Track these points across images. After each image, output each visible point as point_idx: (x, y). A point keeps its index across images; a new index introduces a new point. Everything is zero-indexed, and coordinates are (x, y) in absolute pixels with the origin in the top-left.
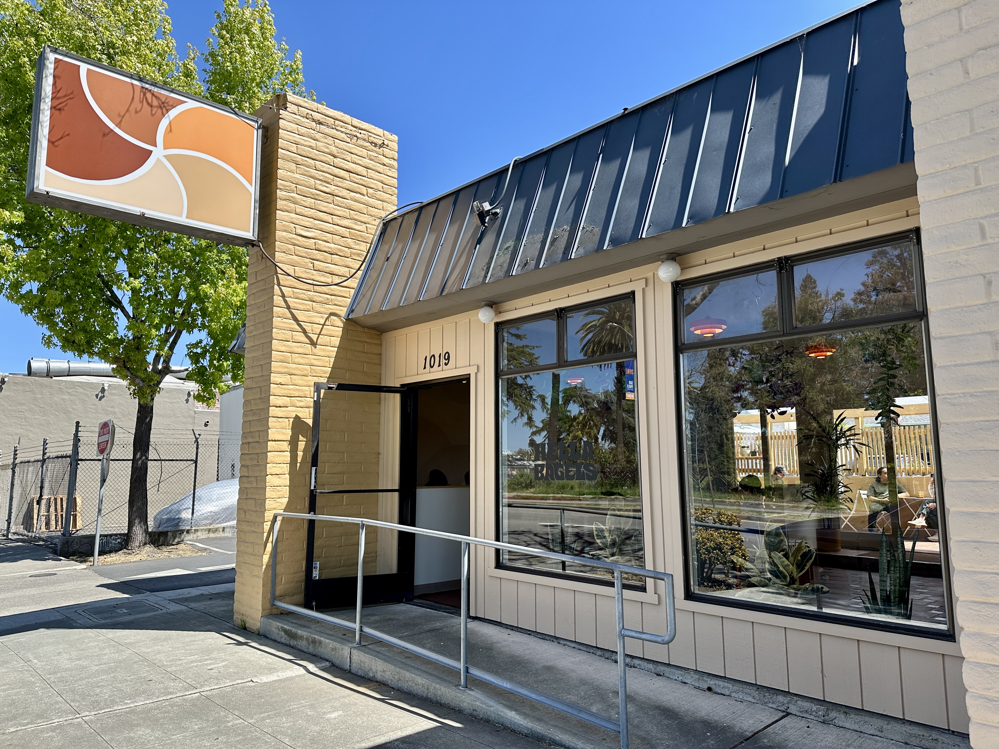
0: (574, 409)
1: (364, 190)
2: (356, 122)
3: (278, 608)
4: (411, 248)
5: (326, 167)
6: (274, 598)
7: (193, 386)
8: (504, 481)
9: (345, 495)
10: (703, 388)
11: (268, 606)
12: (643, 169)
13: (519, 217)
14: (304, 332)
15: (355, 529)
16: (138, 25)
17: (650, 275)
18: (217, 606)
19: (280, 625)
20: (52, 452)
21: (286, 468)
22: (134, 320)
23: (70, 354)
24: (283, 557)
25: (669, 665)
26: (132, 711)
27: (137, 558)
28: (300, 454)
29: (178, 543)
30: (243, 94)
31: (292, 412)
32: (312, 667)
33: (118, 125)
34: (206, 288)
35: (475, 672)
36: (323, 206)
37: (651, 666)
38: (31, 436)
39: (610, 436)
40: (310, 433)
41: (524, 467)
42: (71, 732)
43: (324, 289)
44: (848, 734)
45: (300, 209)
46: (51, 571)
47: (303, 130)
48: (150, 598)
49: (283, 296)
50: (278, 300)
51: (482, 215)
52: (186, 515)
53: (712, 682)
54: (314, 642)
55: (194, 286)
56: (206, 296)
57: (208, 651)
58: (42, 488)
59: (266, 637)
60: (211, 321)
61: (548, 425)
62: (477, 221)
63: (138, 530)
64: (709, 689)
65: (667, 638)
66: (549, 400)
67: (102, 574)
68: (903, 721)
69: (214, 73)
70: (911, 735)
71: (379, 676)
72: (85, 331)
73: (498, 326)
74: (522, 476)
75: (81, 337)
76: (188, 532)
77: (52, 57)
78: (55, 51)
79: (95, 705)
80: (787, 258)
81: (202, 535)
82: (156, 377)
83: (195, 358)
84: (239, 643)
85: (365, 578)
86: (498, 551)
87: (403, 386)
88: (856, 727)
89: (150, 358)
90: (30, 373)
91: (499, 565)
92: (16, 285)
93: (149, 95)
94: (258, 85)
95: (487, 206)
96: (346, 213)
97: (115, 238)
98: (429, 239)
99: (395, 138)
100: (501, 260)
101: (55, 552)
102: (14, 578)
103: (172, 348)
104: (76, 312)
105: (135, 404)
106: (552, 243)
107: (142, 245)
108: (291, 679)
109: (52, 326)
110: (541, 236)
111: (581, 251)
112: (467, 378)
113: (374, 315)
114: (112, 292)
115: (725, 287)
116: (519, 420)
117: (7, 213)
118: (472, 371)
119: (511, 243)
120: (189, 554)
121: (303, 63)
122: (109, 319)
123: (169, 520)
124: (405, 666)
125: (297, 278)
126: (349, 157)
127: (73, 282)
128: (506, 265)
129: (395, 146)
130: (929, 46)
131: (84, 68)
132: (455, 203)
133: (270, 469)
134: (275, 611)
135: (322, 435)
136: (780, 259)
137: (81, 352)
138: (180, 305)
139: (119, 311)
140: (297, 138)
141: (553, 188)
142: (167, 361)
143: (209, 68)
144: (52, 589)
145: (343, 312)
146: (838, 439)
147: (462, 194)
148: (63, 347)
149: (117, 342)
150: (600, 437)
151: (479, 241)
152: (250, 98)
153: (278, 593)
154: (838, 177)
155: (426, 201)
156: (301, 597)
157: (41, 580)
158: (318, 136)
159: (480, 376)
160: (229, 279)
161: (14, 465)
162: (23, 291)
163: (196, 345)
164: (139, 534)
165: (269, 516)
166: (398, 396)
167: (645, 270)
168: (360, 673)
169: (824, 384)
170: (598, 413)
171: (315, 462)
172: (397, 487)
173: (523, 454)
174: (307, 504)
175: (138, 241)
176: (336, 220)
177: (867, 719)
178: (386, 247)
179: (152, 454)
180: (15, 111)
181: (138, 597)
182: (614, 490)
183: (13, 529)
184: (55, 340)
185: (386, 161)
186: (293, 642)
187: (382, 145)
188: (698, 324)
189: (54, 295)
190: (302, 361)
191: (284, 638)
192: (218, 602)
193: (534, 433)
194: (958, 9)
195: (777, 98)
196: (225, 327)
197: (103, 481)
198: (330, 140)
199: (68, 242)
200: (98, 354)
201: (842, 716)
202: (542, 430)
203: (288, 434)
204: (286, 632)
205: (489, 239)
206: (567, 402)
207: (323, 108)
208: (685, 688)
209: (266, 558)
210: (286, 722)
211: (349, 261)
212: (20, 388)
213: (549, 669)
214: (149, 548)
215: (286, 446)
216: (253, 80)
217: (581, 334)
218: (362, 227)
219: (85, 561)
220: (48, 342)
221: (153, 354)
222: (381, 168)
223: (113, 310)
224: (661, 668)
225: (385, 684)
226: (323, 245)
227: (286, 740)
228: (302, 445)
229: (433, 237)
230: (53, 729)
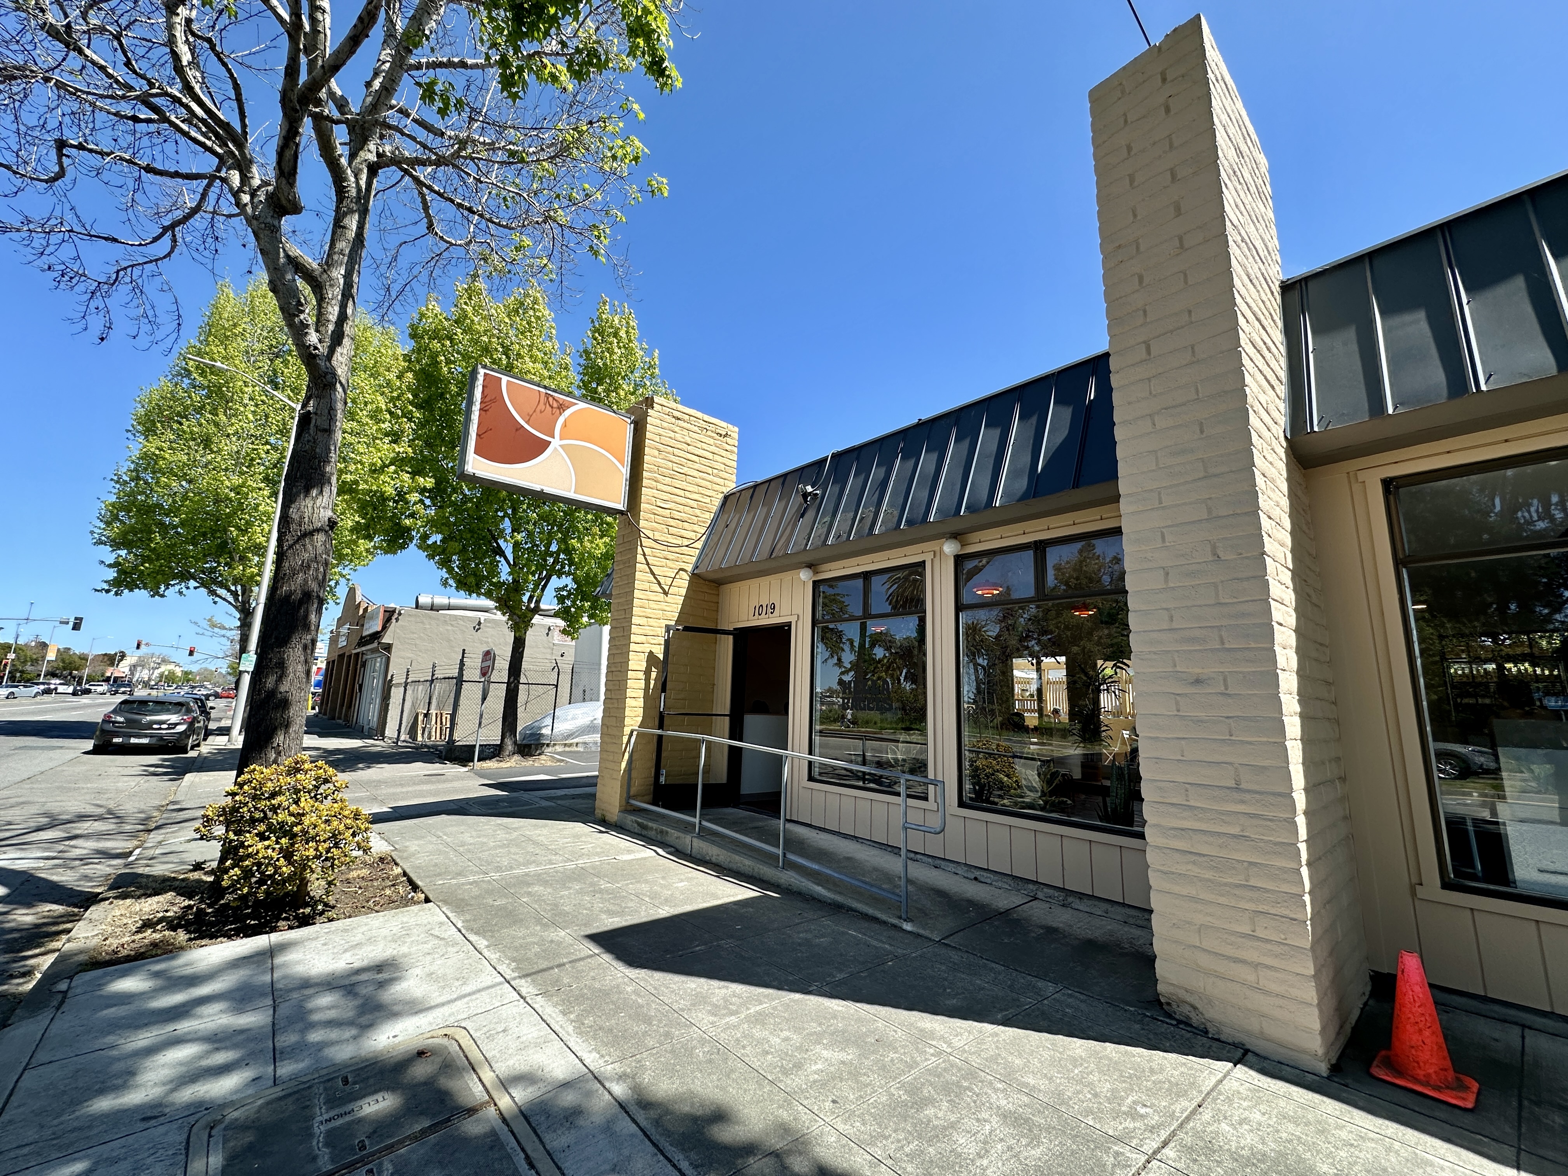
0: (879, 653)
1: (710, 471)
2: (707, 418)
3: (632, 805)
4: (746, 518)
5: (681, 453)
6: (629, 797)
7: (561, 623)
8: (817, 715)
9: (686, 718)
10: (997, 637)
11: (624, 803)
12: (932, 468)
13: (834, 499)
14: (659, 584)
15: (699, 742)
16: (531, 332)
17: (937, 549)
18: (580, 804)
19: (634, 818)
20: (439, 674)
21: (641, 693)
22: (513, 566)
23: (462, 592)
24: (637, 764)
25: (944, 859)
26: (527, 875)
27: (508, 765)
28: (652, 682)
29: (540, 754)
30: (610, 385)
31: (647, 648)
32: (660, 851)
33: (527, 422)
34: (574, 542)
35: (791, 857)
36: (677, 484)
37: (930, 860)
38: (420, 659)
39: (909, 678)
40: (660, 665)
41: (833, 703)
42: (484, 886)
43: (677, 550)
44: (1081, 914)
45: (660, 486)
46: (440, 772)
47: (665, 425)
48: (525, 796)
49: (644, 555)
50: (640, 558)
51: (805, 495)
52: (546, 731)
53: (977, 873)
54: (662, 832)
55: (564, 540)
56: (574, 549)
57: (577, 836)
58: (429, 703)
59: (622, 828)
60: (577, 569)
61: (855, 666)
62: (801, 499)
63: (509, 742)
64: (976, 879)
65: (938, 830)
66: (856, 644)
67: (482, 776)
68: (1123, 905)
69: (586, 367)
70: (1129, 916)
71: (714, 860)
72: (475, 575)
73: (816, 584)
74: (830, 711)
75: (472, 580)
76: (548, 745)
77: (482, 371)
78: (485, 367)
79: (498, 869)
80: (1041, 541)
81: (559, 749)
82: (529, 614)
83: (561, 600)
84: (601, 832)
85: (704, 785)
86: (810, 763)
87: (735, 629)
88: (1088, 910)
89: (525, 599)
90: (417, 607)
91: (811, 778)
92: (425, 537)
93: (551, 399)
94: (623, 378)
95: (809, 489)
96: (696, 489)
97: (504, 500)
98: (761, 511)
99: (736, 429)
100: (820, 531)
101: (440, 757)
102: (411, 777)
103: (543, 590)
104: (469, 560)
105: (510, 637)
106: (860, 521)
107: (525, 507)
108: (645, 859)
109: (450, 570)
110: (852, 514)
111: (883, 528)
112: (789, 625)
113: (714, 571)
114: (498, 544)
115: (999, 559)
116: (829, 661)
117: (422, 480)
118: (793, 619)
119: (827, 519)
120: (549, 763)
121: (660, 360)
122: (494, 565)
123: (531, 734)
124: (734, 851)
125: (655, 541)
126: (699, 445)
127: (469, 536)
128: (823, 537)
129: (736, 436)
130: (1129, 403)
131: (505, 379)
132: (783, 484)
133: (629, 693)
134: (629, 808)
135: (670, 668)
136: (1035, 542)
137: (470, 593)
138: (551, 556)
139: (502, 559)
140: (661, 431)
141: (863, 476)
142: (538, 602)
143: (582, 362)
144: (440, 786)
145: (689, 568)
146: (1100, 685)
147: (789, 477)
148: (457, 588)
149: (499, 585)
150: (902, 679)
151: (802, 516)
152: (616, 388)
153: (632, 793)
154: (1076, 485)
155: (759, 480)
156: (650, 798)
157: (434, 778)
158: (677, 429)
159: (800, 623)
160: (593, 535)
161: (406, 684)
162: (430, 542)
163: (563, 589)
164: (509, 746)
165: (627, 731)
166: (731, 637)
167: (933, 545)
168: (699, 856)
169: (1101, 637)
170: (901, 657)
171: (664, 690)
172: (728, 713)
173: (832, 692)
174: (657, 723)
175: (522, 503)
176: (688, 494)
177: (1096, 903)
178: (726, 516)
179: (523, 679)
180: (430, 397)
181: (515, 794)
182: (913, 726)
183: (402, 738)
184: (451, 582)
185: (728, 448)
186: (644, 832)
187: (726, 435)
188: (979, 586)
189: (455, 545)
190: (656, 606)
191: (637, 829)
192: (580, 801)
193: (842, 673)
194: (1149, 379)
195: (1034, 420)
196: (588, 574)
197: (484, 699)
198: (685, 432)
199: (466, 502)
200: (484, 595)
201: (1078, 901)
202: (850, 670)
203: (643, 666)
204: (639, 824)
205: (810, 514)
206: (873, 646)
207: (681, 407)
208: (957, 877)
209: (624, 765)
210: (645, 887)
211: (696, 528)
212: (412, 619)
213: (849, 859)
214: (517, 757)
215: (641, 675)
216: (619, 374)
217: (887, 586)
218: (708, 500)
219: (465, 766)
220: (445, 583)
221: (528, 594)
222: (724, 453)
223: (498, 558)
224: (938, 862)
225: (720, 866)
226: (676, 515)
227: (647, 899)
228: (654, 675)
229: (765, 510)
230: (471, 884)
